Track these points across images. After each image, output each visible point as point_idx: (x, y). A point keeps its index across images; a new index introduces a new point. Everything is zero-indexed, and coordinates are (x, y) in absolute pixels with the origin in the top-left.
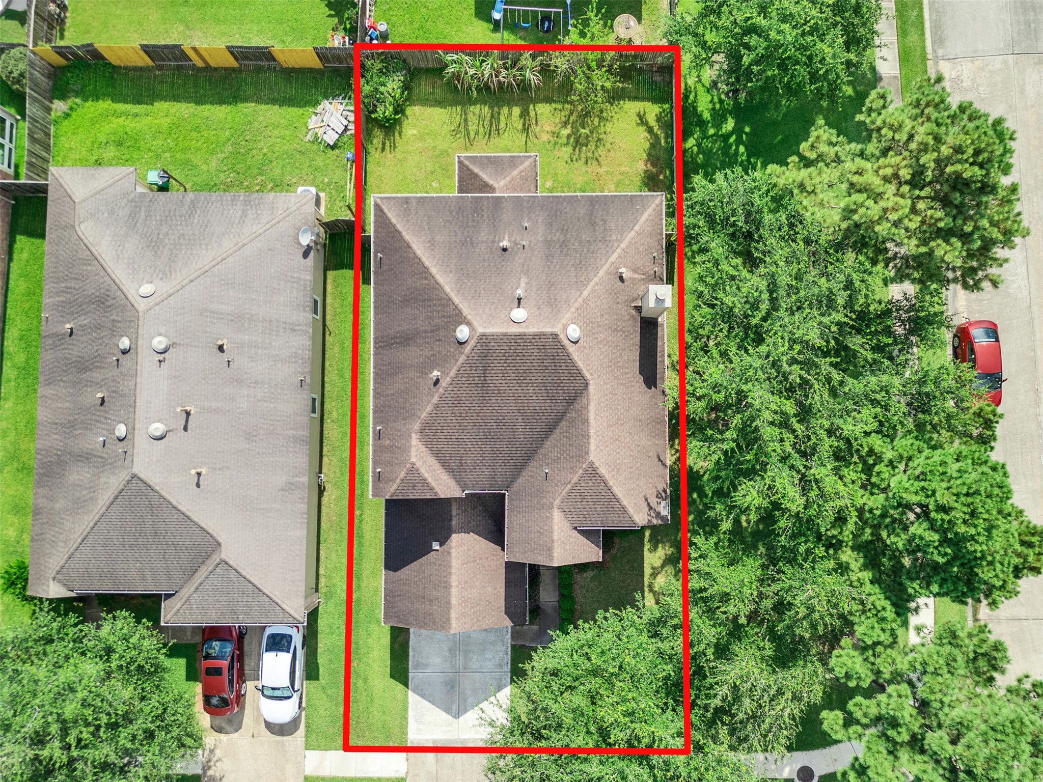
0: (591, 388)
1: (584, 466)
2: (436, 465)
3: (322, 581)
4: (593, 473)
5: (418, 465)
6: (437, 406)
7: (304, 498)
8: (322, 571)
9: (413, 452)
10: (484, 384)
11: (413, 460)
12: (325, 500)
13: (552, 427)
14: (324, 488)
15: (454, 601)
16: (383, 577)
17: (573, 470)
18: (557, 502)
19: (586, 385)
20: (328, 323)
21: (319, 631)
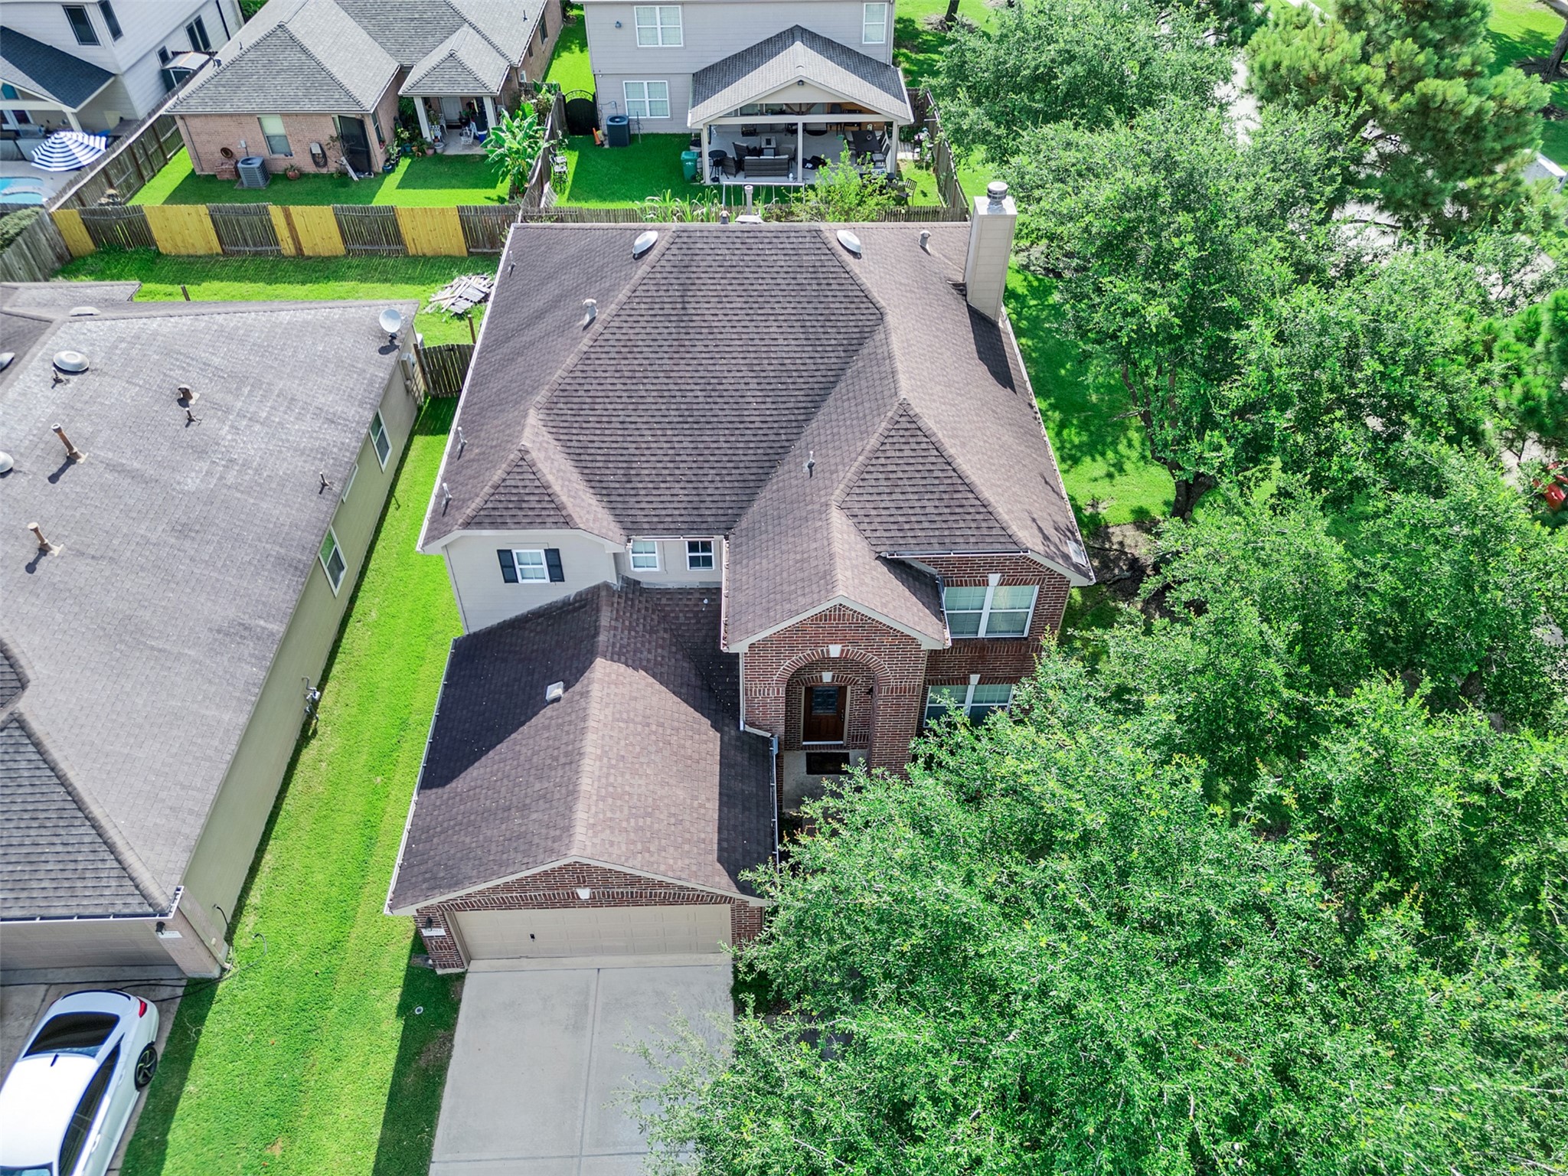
0: (891, 319)
1: (890, 414)
2: (575, 476)
3: (249, 922)
4: (908, 426)
5: (535, 455)
6: (586, 357)
7: (264, 657)
8: (254, 898)
9: (528, 432)
10: (682, 315)
11: (526, 442)
12: (307, 755)
13: (816, 400)
14: (315, 732)
15: (586, 784)
16: (412, 808)
17: (866, 433)
18: (838, 493)
19: (881, 316)
20: (397, 493)
21: (200, 1050)
